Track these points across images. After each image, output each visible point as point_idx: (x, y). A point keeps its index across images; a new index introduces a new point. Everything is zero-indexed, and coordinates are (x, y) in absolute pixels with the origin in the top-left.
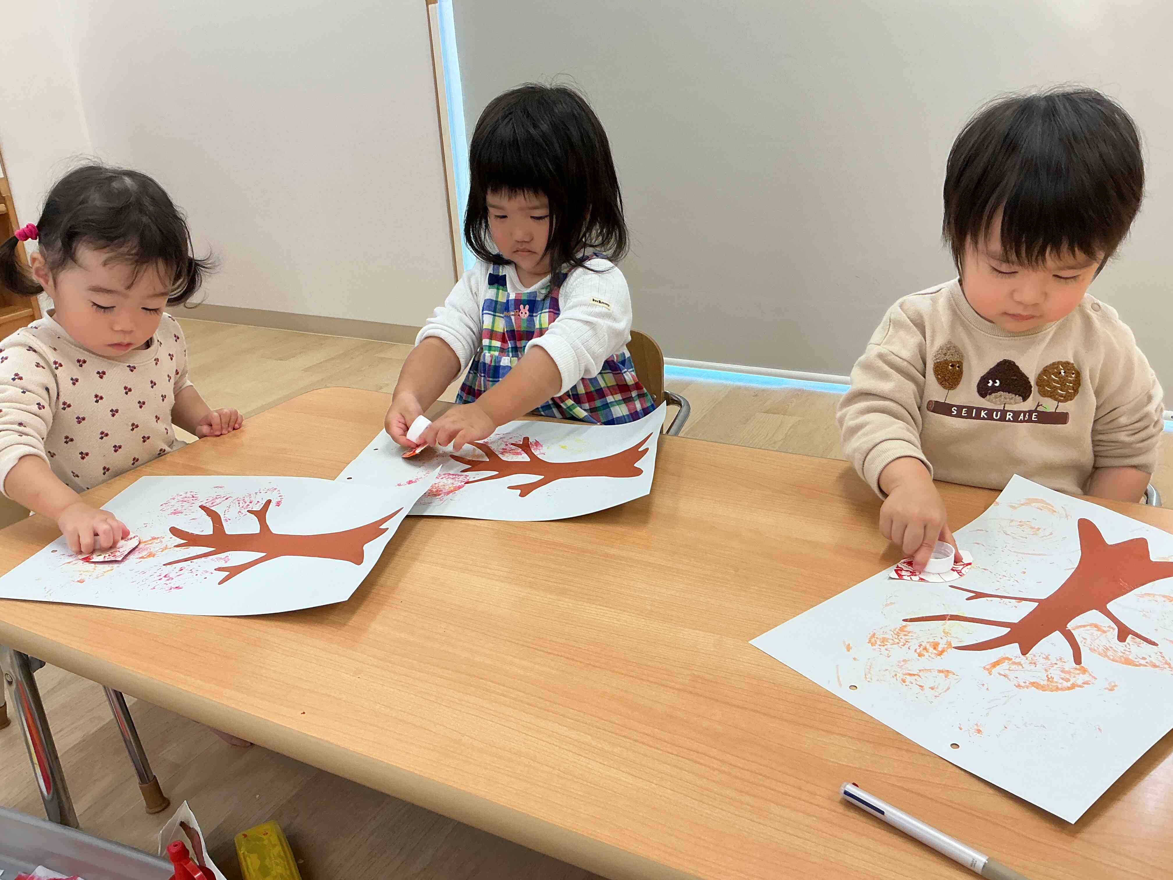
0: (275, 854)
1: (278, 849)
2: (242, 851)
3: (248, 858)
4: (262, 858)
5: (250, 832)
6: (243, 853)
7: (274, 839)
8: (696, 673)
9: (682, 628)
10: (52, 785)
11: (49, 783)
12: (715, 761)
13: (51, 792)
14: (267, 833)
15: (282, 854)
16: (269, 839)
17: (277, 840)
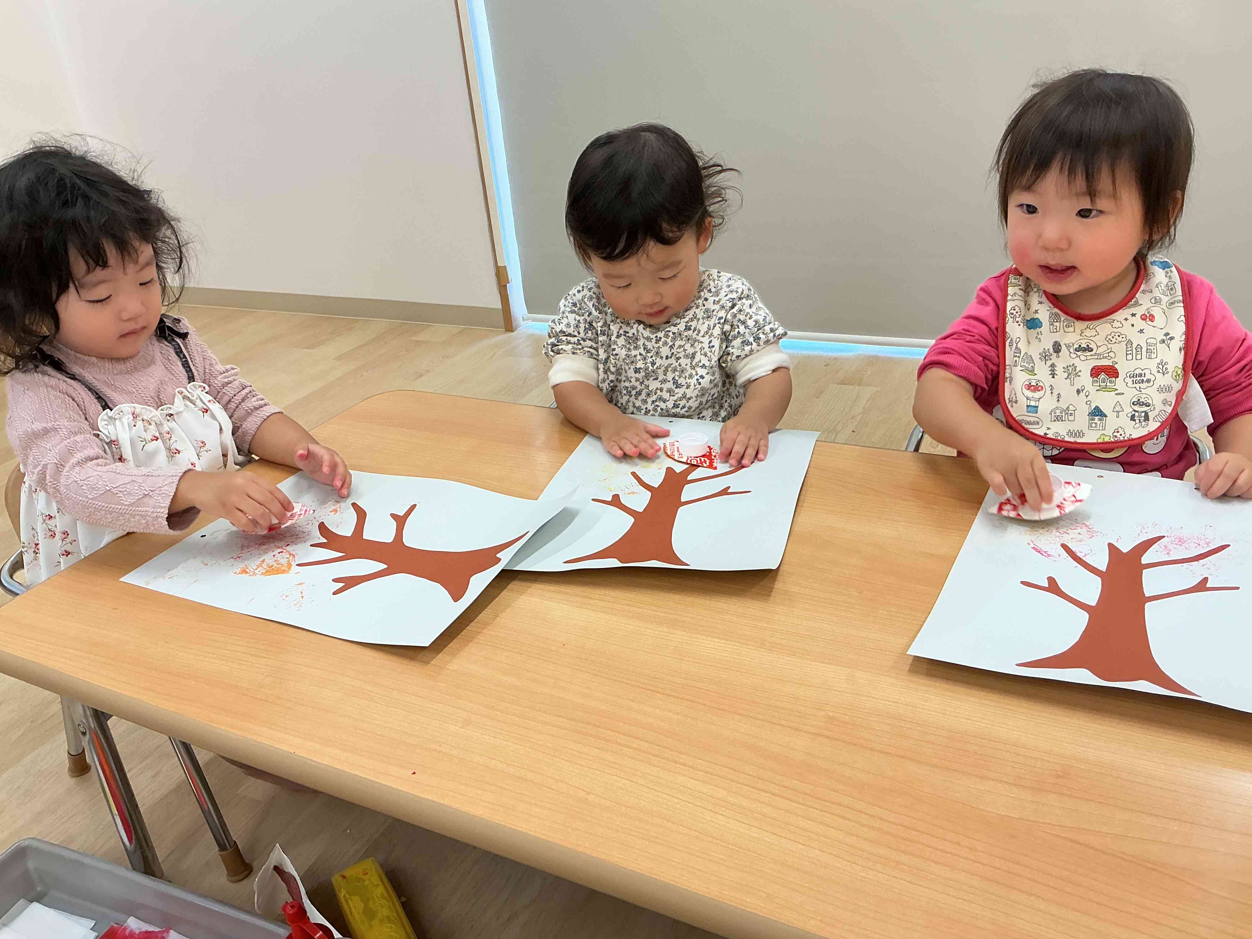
0: (379, 895)
1: (380, 890)
2: (342, 894)
3: (350, 901)
4: (366, 901)
5: (348, 873)
6: (344, 896)
7: (376, 880)
8: (831, 714)
9: (809, 662)
10: (133, 834)
11: (130, 831)
12: (863, 816)
13: (134, 841)
14: (367, 873)
15: (386, 895)
16: (369, 880)
17: (378, 880)
